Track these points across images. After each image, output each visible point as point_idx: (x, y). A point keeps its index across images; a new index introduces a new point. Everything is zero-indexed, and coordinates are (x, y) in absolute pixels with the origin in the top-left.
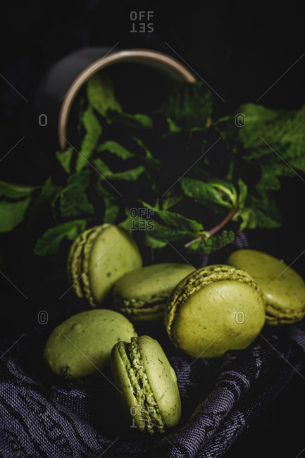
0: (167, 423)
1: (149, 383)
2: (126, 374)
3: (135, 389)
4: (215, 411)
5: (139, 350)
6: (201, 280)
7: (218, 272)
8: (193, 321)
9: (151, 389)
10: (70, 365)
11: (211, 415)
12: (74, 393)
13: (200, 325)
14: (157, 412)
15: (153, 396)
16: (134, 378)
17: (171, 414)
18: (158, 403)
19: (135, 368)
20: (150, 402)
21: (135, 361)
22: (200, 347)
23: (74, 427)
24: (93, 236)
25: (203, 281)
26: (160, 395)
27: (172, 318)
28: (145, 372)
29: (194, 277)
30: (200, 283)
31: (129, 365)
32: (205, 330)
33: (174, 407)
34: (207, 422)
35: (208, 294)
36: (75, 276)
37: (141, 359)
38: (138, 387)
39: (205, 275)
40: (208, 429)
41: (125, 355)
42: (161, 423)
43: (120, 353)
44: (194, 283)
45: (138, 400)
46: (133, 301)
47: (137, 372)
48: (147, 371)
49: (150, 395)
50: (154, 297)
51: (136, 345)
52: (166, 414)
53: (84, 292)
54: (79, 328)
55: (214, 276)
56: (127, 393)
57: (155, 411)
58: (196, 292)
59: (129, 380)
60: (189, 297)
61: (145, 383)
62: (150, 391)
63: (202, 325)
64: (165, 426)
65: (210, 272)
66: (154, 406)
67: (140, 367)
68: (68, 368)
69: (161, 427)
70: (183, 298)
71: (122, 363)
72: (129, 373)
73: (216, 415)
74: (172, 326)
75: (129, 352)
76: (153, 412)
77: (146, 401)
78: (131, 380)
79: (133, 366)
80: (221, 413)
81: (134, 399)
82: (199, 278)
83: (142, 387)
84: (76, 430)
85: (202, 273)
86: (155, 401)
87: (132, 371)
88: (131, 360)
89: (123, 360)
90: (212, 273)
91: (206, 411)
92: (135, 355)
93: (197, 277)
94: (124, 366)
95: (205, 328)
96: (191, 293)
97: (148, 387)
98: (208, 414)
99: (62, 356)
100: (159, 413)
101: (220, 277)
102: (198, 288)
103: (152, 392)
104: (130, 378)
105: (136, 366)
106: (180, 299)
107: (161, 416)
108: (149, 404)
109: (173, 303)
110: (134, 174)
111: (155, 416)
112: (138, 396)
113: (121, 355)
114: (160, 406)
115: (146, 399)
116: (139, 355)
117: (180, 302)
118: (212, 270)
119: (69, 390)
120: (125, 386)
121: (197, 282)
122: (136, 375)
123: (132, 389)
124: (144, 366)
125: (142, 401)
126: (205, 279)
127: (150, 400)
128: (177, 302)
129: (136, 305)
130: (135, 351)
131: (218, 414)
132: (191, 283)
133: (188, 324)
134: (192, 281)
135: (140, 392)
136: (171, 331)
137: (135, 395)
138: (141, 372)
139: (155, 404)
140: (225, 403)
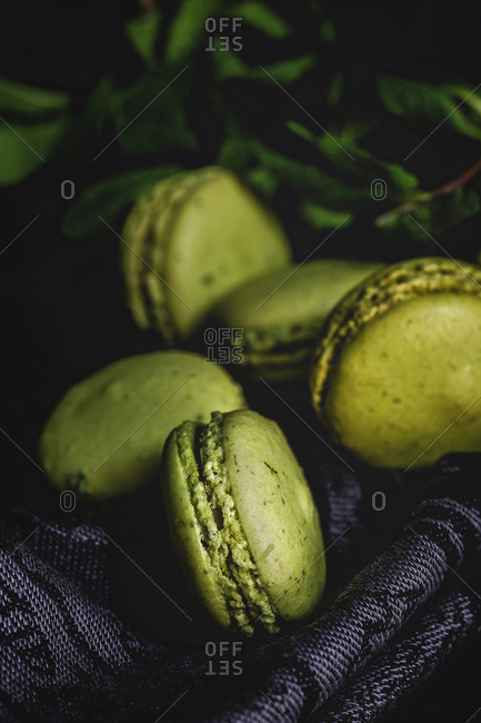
0: (283, 613)
1: (237, 517)
2: (187, 496)
3: (205, 530)
4: (394, 589)
5: (221, 442)
6: (391, 290)
7: (431, 274)
8: (369, 384)
9: (242, 531)
10: (86, 471)
11: (382, 597)
12: (82, 535)
13: (385, 394)
14: (256, 586)
15: (247, 548)
16: (203, 504)
17: (293, 590)
18: (260, 564)
19: (209, 483)
20: (239, 561)
21: (209, 466)
22: (387, 443)
23: (63, 610)
24: (178, 194)
25: (395, 293)
26: (264, 547)
27: (322, 375)
28: (229, 492)
29: (376, 284)
30: (388, 297)
31: (196, 474)
32: (396, 406)
33: (299, 576)
34: (373, 612)
35: (403, 323)
36: (133, 281)
37: (223, 461)
38: (213, 527)
39: (401, 280)
40: (371, 628)
41: (189, 452)
42: (267, 609)
43: (179, 447)
44: (374, 297)
45: (211, 556)
46: (251, 337)
47: (212, 490)
48: (234, 490)
49: (240, 546)
50: (296, 328)
51: (217, 430)
52: (277, 591)
53: (151, 317)
54: (117, 390)
55: (420, 282)
56: (188, 539)
57: (251, 583)
58: (379, 317)
59: (193, 507)
60: (362, 327)
61: (229, 516)
62: (240, 536)
63: (390, 391)
64: (279, 618)
65: (412, 274)
66: (251, 571)
67: (219, 479)
68: (81, 477)
69: (268, 620)
70: (349, 330)
71: (181, 469)
72: (193, 494)
73: (394, 596)
74: (324, 394)
75: (199, 446)
76: (246, 585)
77: (230, 560)
78: (196, 510)
79: (203, 478)
80: (408, 593)
81: (203, 553)
82: (388, 286)
83: (220, 526)
84: (67, 618)
85: (395, 275)
86: (252, 559)
87: (200, 488)
88: (201, 464)
89: (184, 462)
90: (416, 276)
91: (371, 587)
92: (211, 451)
93: (383, 283)
94: (182, 478)
95: (397, 401)
96: (366, 318)
97: (236, 527)
98: (377, 595)
99: (73, 449)
100: (263, 589)
101: (434, 284)
102: (383, 307)
103: (245, 538)
104: (195, 504)
105: (212, 477)
106: (343, 332)
107: (268, 594)
108: (237, 566)
109: (326, 342)
110: (291, 70)
111: (253, 594)
112: (213, 548)
113: (180, 452)
114: (263, 571)
115: (230, 554)
116: (219, 452)
117: (343, 339)
118: (419, 269)
119: (70, 526)
120: (183, 524)
121: (381, 295)
122: (209, 499)
123: (197, 530)
124: (228, 478)
125: (220, 558)
126: (401, 288)
127: (240, 556)
128: (337, 340)
129: (258, 346)
130: (211, 443)
131: (401, 595)
132: (368, 296)
133: (358, 389)
134: (372, 291)
135: (217, 539)
136: (322, 404)
137: (205, 544)
138: (221, 491)
139: (252, 566)
140: (421, 570)
